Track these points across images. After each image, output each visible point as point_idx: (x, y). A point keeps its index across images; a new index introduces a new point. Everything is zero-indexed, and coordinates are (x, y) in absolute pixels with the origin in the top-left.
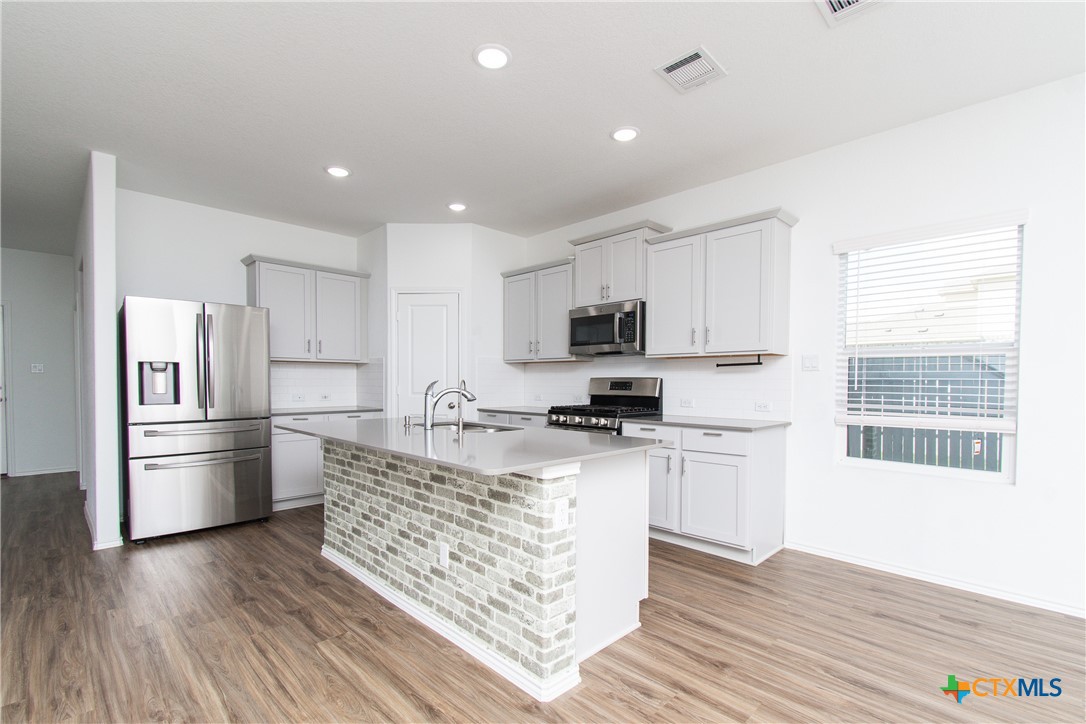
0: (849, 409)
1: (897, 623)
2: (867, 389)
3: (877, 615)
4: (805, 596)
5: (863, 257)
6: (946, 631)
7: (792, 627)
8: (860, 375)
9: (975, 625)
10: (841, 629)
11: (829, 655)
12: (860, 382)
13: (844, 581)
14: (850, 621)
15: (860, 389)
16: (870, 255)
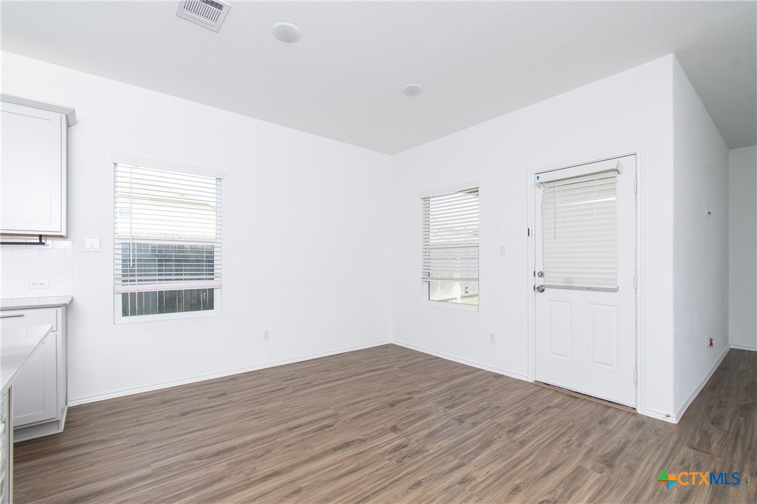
0: (123, 281)
1: (196, 413)
2: (138, 266)
3: (183, 414)
4: (130, 429)
5: (134, 170)
6: (219, 403)
7: (148, 452)
8: (134, 256)
9: (223, 394)
10: (177, 433)
11: (190, 451)
12: (134, 261)
13: (140, 407)
14: (175, 426)
15: (134, 265)
16: (139, 171)
